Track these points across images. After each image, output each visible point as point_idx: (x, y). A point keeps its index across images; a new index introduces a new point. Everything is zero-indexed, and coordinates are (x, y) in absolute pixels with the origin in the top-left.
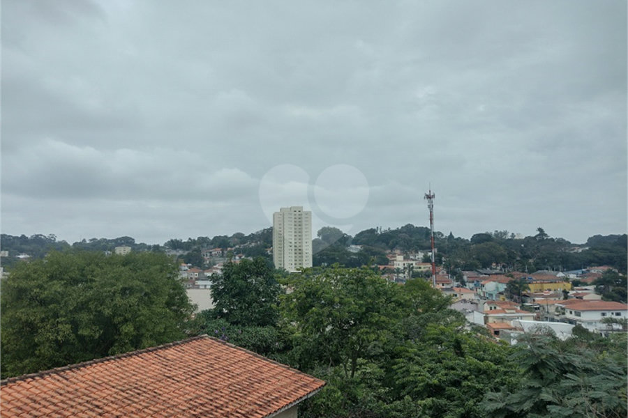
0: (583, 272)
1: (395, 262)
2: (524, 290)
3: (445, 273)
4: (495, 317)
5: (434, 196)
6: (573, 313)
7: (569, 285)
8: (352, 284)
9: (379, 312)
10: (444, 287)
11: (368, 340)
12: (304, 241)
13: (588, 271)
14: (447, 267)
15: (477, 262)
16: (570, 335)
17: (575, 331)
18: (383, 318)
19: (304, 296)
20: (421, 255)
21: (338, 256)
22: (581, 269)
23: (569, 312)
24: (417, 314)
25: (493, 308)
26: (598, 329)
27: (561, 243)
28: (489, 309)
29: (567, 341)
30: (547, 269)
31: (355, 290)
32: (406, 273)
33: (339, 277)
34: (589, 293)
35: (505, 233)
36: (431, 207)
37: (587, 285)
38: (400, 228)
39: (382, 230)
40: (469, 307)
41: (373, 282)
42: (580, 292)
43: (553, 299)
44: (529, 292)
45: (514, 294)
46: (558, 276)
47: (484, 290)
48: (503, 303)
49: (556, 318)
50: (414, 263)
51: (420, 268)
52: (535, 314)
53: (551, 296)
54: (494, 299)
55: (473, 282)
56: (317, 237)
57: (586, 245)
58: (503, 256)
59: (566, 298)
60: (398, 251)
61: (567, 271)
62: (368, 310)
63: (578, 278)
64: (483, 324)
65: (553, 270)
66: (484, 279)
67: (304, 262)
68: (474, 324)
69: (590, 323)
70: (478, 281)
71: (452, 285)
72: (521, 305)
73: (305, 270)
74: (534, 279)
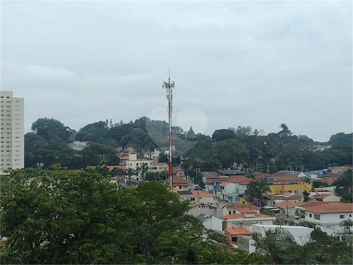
0: (324, 172)
1: (127, 162)
2: (264, 192)
3: (183, 174)
4: (234, 223)
5: (173, 85)
6: (313, 216)
7: (309, 187)
8: (76, 189)
9: (105, 223)
10: (181, 190)
11: (91, 257)
12: (14, 135)
13: (330, 171)
14: (185, 167)
15: (217, 161)
16: (308, 240)
17: (313, 235)
18: (109, 230)
19: (15, 204)
20: (156, 154)
21: (57, 155)
22: (323, 169)
23: (308, 215)
24: (150, 221)
25: (232, 213)
26: (336, 232)
27: (305, 141)
28: (228, 214)
29: (305, 246)
30: (289, 169)
31: (79, 197)
32: (140, 175)
33: (59, 181)
34: (329, 195)
35: (248, 129)
36: (170, 98)
37: (328, 186)
38: (134, 121)
39: (114, 123)
40: (206, 211)
41: (101, 188)
42: (320, 193)
43: (293, 201)
44: (269, 193)
45: (254, 196)
46: (299, 176)
47: (223, 193)
48: (243, 206)
49: (296, 221)
50: (149, 162)
51: (155, 168)
52: (274, 218)
53: (292, 198)
54: (234, 202)
55: (212, 184)
56: (31, 131)
57: (329, 143)
58: (244, 155)
59: (306, 200)
60: (131, 149)
61: (308, 171)
62: (92, 221)
63: (319, 179)
64: (221, 230)
65: (295, 170)
66: (224, 180)
67: (13, 162)
68: (211, 231)
69: (328, 226)
70: (217, 183)
71: (189, 188)
72: (260, 208)
73: (15, 173)
74: (275, 179)
